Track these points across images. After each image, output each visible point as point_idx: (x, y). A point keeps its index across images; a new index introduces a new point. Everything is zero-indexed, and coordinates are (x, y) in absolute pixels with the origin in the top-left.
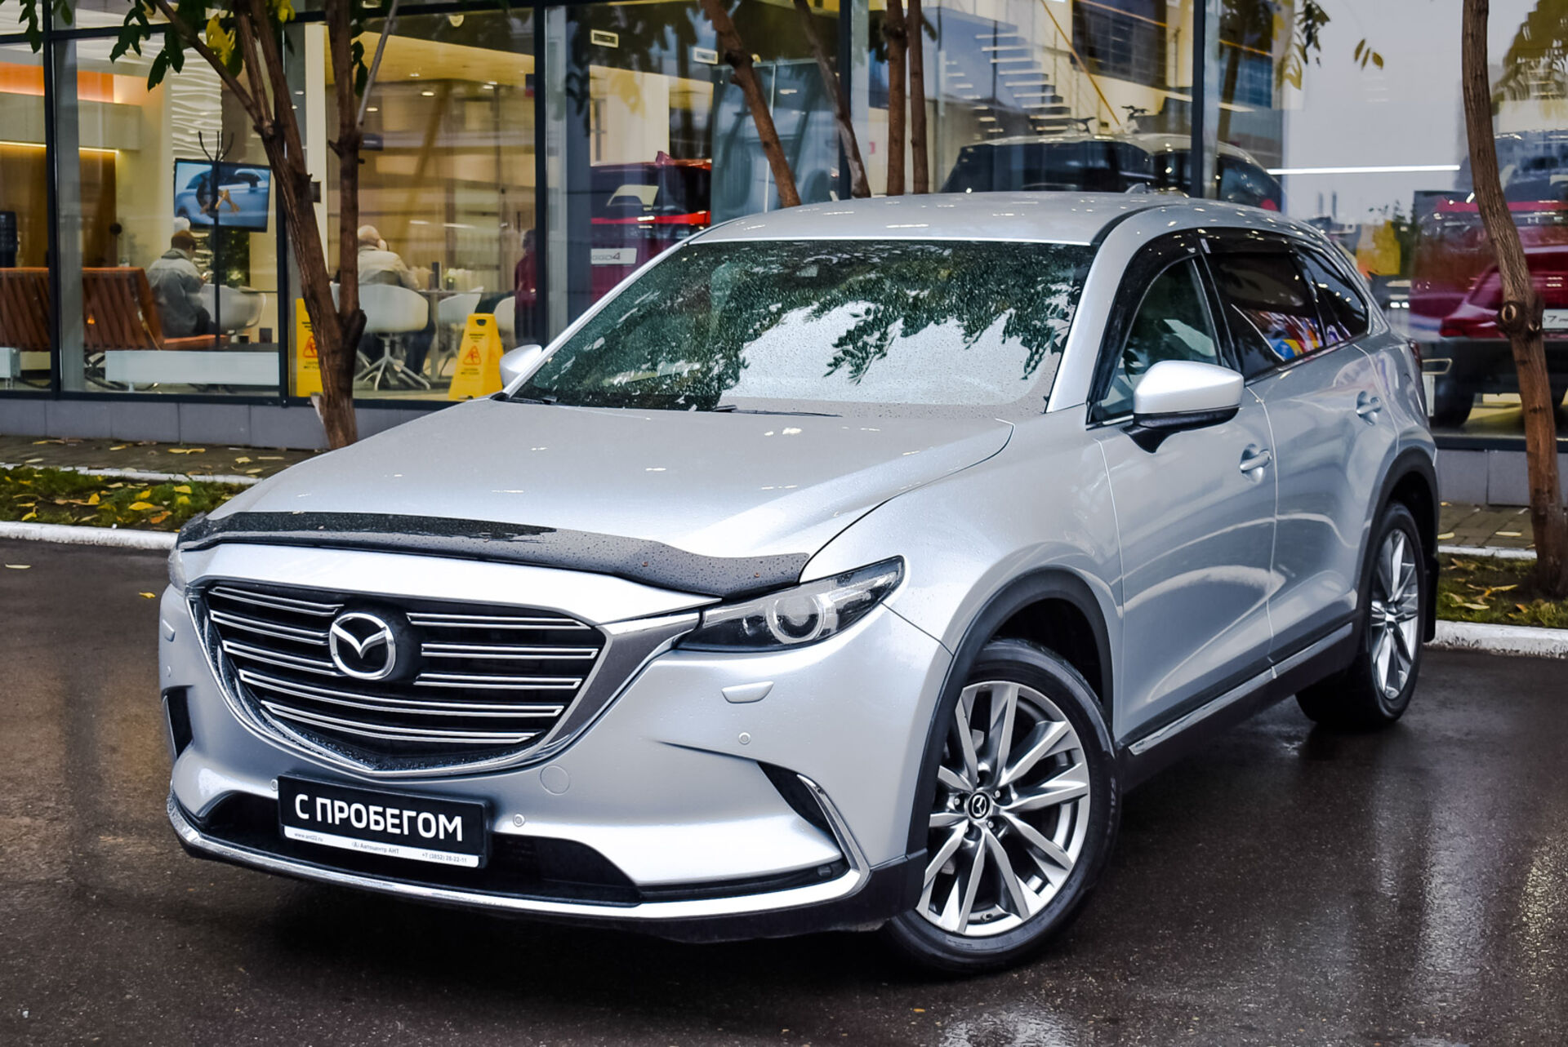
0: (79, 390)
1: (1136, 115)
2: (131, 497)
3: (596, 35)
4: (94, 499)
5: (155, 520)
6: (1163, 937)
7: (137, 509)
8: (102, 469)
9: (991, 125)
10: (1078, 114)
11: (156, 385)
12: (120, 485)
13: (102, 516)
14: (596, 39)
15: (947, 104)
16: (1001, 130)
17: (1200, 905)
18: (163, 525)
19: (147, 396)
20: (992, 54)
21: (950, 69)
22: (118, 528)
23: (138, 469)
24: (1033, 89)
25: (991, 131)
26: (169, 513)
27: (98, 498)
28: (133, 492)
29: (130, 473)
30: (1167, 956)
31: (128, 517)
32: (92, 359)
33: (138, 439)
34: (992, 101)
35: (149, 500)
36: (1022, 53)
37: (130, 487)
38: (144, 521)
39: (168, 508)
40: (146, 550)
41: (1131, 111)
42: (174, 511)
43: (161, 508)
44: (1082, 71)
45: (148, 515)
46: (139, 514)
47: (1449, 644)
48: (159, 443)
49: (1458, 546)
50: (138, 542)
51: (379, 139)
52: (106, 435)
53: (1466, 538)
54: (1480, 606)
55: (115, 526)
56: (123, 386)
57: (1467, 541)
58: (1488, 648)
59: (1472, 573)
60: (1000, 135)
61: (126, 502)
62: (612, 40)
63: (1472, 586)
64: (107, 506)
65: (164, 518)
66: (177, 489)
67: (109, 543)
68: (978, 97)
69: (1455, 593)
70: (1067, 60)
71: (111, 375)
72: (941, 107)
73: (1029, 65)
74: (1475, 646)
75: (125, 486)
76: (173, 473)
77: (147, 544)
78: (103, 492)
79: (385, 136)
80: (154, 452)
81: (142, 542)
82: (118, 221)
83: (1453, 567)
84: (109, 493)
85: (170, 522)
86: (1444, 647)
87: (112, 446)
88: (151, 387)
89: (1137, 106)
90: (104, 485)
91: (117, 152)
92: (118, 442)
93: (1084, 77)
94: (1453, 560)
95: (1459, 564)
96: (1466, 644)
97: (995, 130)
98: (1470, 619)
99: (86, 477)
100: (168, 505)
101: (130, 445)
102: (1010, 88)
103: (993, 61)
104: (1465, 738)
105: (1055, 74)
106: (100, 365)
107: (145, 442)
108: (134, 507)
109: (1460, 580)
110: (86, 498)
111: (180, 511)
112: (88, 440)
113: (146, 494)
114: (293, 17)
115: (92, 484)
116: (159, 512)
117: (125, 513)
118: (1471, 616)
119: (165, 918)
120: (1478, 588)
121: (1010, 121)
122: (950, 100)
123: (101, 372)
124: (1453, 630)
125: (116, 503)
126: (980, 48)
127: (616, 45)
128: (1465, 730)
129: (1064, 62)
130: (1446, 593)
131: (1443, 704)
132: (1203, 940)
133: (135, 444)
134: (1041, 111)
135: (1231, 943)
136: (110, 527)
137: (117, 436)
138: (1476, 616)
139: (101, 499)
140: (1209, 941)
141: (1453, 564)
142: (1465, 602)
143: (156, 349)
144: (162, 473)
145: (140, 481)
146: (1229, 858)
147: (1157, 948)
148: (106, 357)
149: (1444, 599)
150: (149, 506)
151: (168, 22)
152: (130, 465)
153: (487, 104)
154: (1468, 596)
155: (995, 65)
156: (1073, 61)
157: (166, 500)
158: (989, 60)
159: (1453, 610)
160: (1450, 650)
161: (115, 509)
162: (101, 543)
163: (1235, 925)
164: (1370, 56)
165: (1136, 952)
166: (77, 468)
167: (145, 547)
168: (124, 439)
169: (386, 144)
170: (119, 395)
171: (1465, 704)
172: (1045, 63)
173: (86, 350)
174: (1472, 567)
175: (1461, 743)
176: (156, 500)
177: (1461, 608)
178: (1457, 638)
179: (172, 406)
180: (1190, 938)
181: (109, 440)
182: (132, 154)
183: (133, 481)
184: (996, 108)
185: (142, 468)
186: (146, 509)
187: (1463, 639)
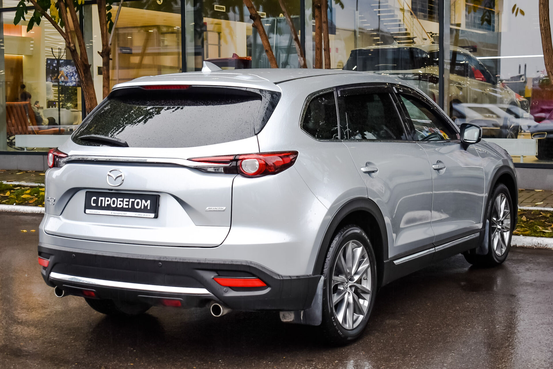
0: (5, 151)
1: (433, 35)
2: (22, 193)
3: (216, 7)
4: (8, 194)
5: (31, 202)
6: (396, 360)
7: (24, 197)
8: (12, 182)
9: (378, 40)
10: (413, 35)
11: (35, 148)
12: (19, 188)
13: (10, 200)
14: (216, 8)
15: (360, 32)
16: (382, 42)
17: (413, 347)
18: (34, 203)
19: (31, 153)
20: (378, 12)
21: (361, 18)
22: (16, 205)
23: (26, 181)
24: (395, 26)
25: (378, 43)
26: (37, 199)
27: (9, 193)
28: (24, 191)
29: (23, 183)
30: (396, 367)
31: (20, 200)
32: (11, 138)
33: (28, 170)
34: (378, 30)
35: (29, 194)
36: (390, 11)
37: (23, 188)
38: (27, 202)
39: (36, 197)
40: (26, 213)
41: (431, 34)
42: (39, 198)
43: (34, 197)
44: (414, 18)
45: (28, 200)
46: (25, 199)
47: (535, 246)
48: (36, 171)
49: (544, 207)
50: (23, 210)
51: (131, 50)
52: (15, 168)
53: (548, 204)
54: (549, 231)
55: (15, 204)
56: (22, 149)
57: (548, 205)
58: (551, 248)
59: (548, 218)
60: (381, 44)
61: (20, 195)
62: (223, 9)
63: (547, 223)
64: (12, 196)
65: (34, 201)
66: (40, 189)
67: (12, 211)
68: (373, 29)
69: (540, 226)
70: (410, 14)
71: (17, 145)
72: (358, 33)
73: (393, 16)
74: (545, 247)
75: (21, 188)
76: (40, 183)
77: (27, 211)
78: (12, 191)
79: (133, 48)
80: (34, 175)
81: (25, 210)
82: (24, 83)
83: (541, 216)
84: (14, 191)
85: (36, 202)
86: (533, 247)
87: (17, 173)
88: (33, 149)
89: (433, 32)
90: (12, 188)
91: (23, 56)
92: (20, 171)
93: (415, 20)
94: (541, 213)
95: (544, 214)
96: (542, 246)
97: (380, 42)
98: (544, 236)
99: (6, 185)
100: (37, 195)
101: (24, 172)
102: (385, 25)
103: (378, 15)
104: (533, 283)
105: (404, 19)
106: (13, 141)
107: (30, 171)
108: (23, 196)
109: (542, 221)
110: (5, 193)
111: (41, 198)
112: (8, 170)
113: (28, 192)
114: (83, 3)
115: (8, 188)
116: (33, 198)
117: (19, 199)
118: (544, 235)
119: (9, 354)
120: (549, 224)
121: (386, 39)
122: (361, 30)
123: (14, 144)
124: (537, 241)
125: (16, 195)
126: (373, 9)
127: (224, 11)
128: (534, 280)
129: (408, 15)
130: (536, 226)
131: (528, 270)
132: (410, 361)
133: (27, 172)
134: (398, 34)
135: (422, 362)
136: (13, 204)
137: (20, 169)
138: (547, 235)
139: (11, 194)
140: (413, 361)
141: (541, 214)
142: (543, 229)
143: (36, 134)
144: (35, 183)
145: (27, 186)
146: (428, 329)
147: (392, 364)
148: (16, 138)
149: (535, 228)
150: (29, 196)
151: (33, 5)
152: (23, 180)
153: (175, 35)
154: (545, 227)
155: (379, 16)
156: (411, 14)
157: (36, 194)
158: (377, 14)
159: (537, 233)
160: (536, 248)
161: (15, 198)
162: (9, 211)
163: (425, 355)
164: (519, 11)
165: (383, 365)
166: (2, 182)
167: (26, 212)
168: (23, 170)
169: (133, 52)
170: (21, 152)
171: (536, 269)
172: (399, 15)
173: (8, 135)
174: (548, 215)
175: (531, 285)
176: (32, 194)
177: (541, 232)
178: (538, 243)
179: (41, 156)
180: (406, 360)
181: (16, 170)
182: (30, 57)
183: (24, 186)
184: (381, 34)
185: (28, 181)
186: (28, 197)
187: (541, 244)
